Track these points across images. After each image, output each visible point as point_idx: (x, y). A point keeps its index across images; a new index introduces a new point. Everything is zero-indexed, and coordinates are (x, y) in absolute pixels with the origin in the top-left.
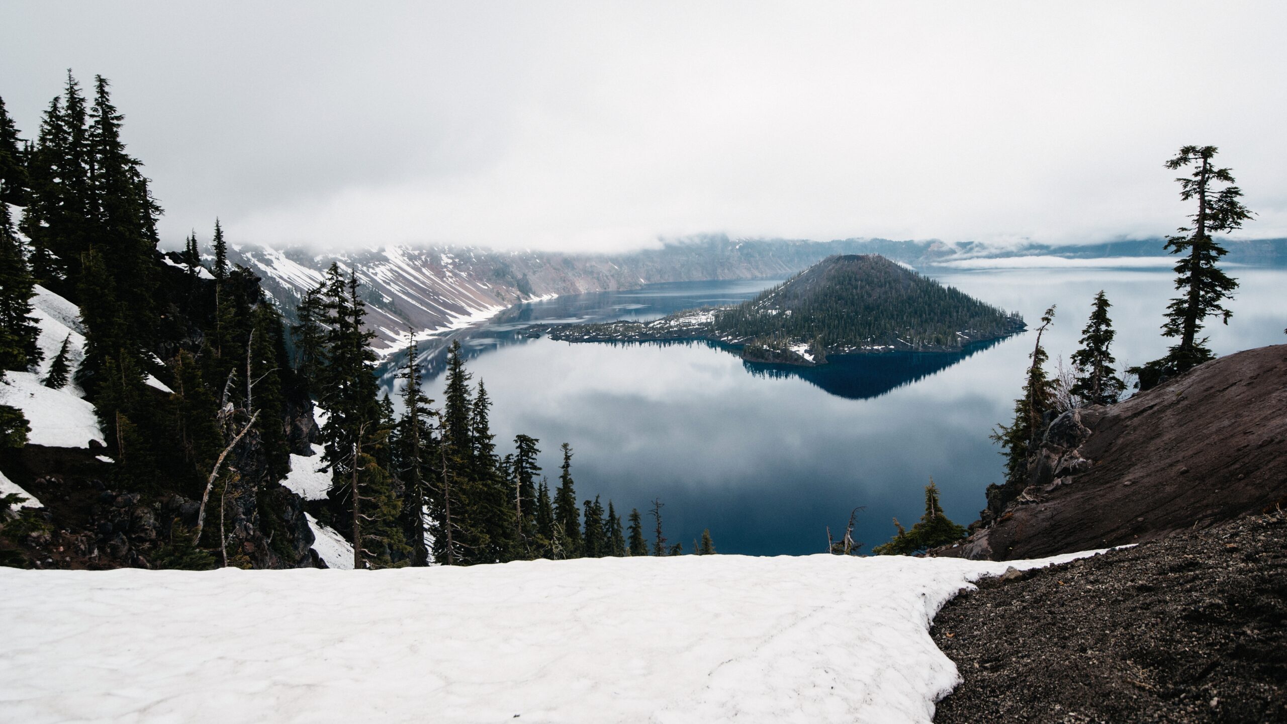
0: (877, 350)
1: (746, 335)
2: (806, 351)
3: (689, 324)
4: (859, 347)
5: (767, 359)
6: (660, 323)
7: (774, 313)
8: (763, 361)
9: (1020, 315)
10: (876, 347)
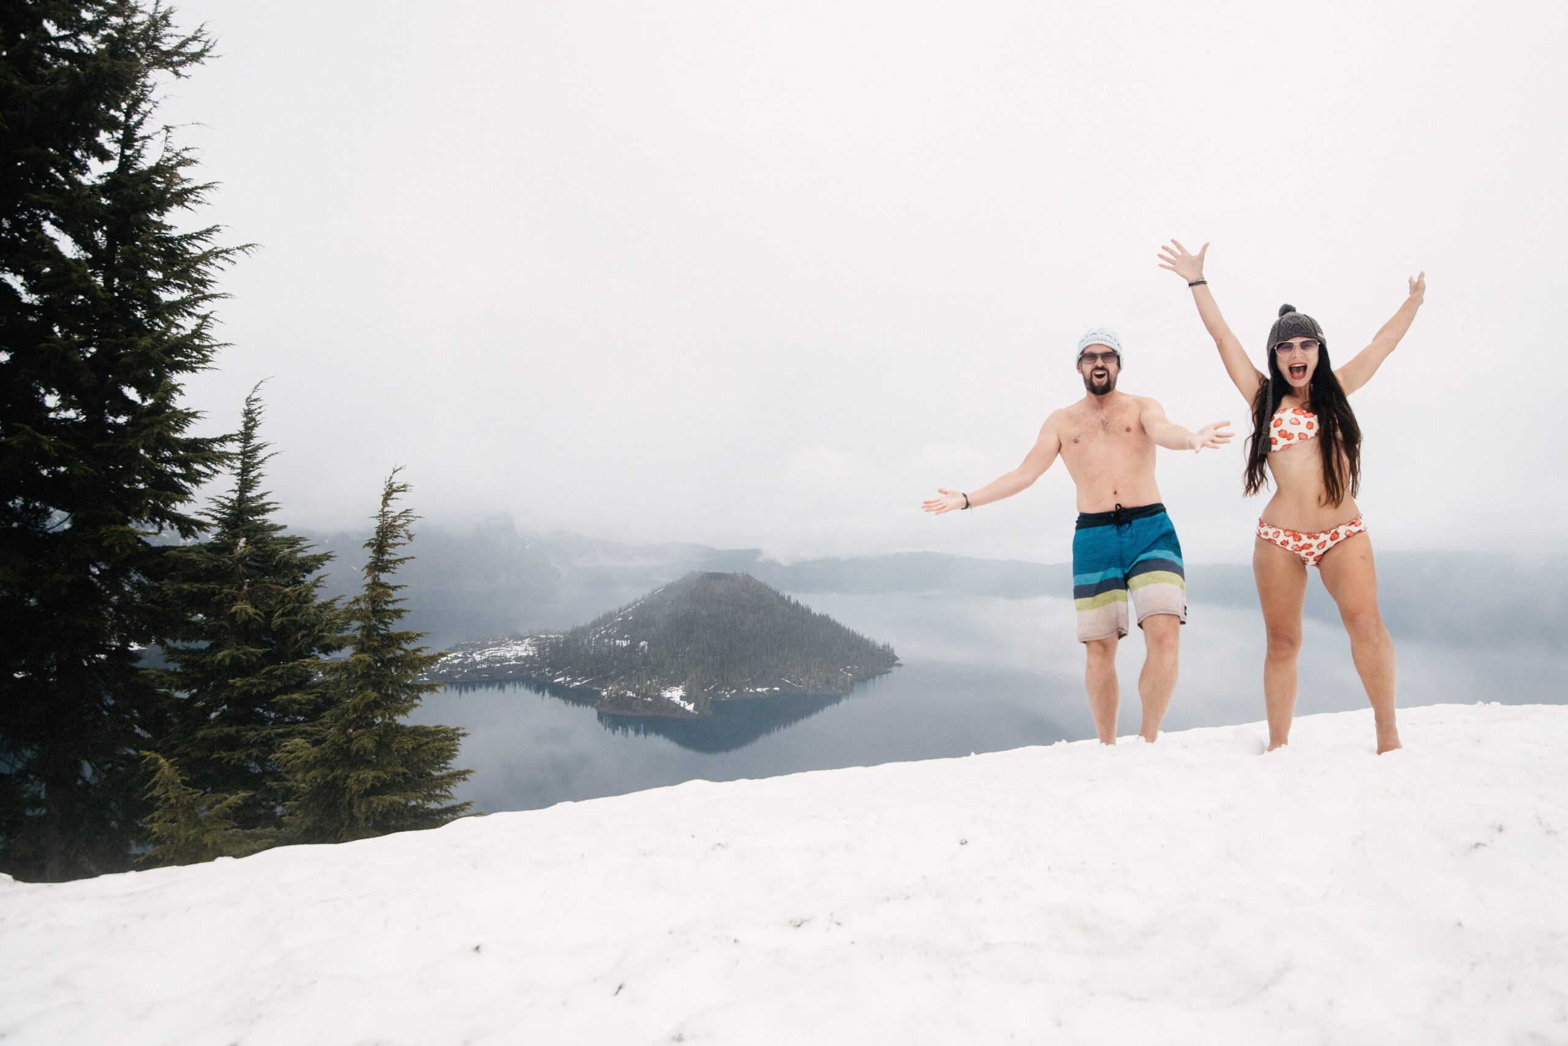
0: (762, 693)
1: (592, 675)
2: (682, 698)
3: (504, 659)
4: (740, 691)
5: (635, 711)
6: (456, 657)
7: (625, 644)
8: (630, 713)
9: (891, 646)
10: (759, 690)
